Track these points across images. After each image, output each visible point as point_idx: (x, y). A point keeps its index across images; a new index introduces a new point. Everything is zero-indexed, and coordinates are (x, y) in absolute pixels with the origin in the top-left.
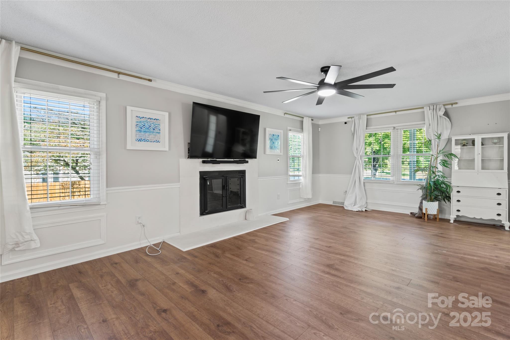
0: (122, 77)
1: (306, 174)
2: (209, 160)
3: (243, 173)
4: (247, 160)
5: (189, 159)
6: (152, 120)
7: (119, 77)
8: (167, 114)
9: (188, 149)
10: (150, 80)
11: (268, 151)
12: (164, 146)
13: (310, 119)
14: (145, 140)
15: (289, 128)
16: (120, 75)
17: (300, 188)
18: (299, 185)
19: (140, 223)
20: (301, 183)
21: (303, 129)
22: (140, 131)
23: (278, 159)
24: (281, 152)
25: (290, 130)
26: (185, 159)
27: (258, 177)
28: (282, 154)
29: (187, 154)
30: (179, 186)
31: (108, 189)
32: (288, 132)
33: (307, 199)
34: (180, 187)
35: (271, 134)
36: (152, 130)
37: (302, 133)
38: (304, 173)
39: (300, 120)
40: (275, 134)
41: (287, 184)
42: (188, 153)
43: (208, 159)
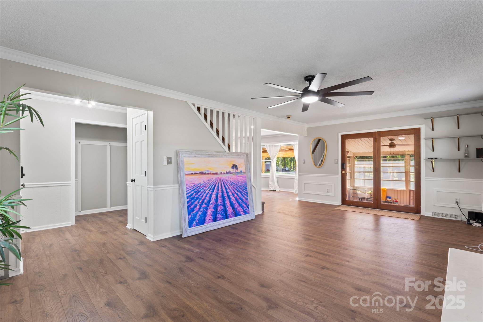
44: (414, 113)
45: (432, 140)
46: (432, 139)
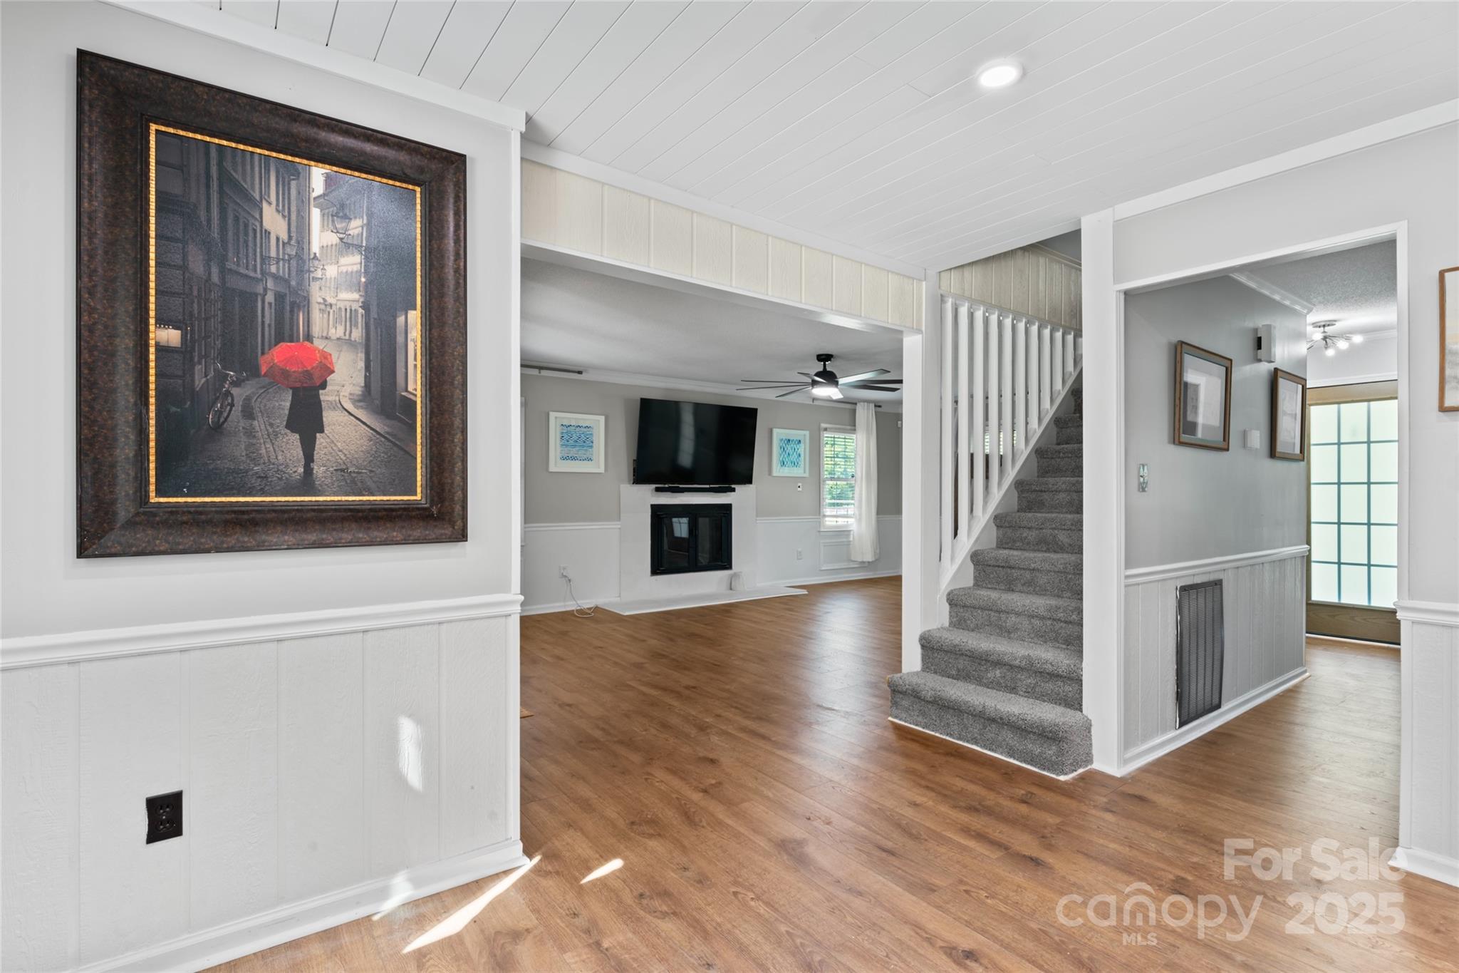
0: (544, 373)
1: (860, 515)
2: (667, 486)
3: (727, 508)
4: (733, 486)
5: (635, 485)
6: (582, 429)
7: (540, 373)
8: (602, 419)
9: (634, 469)
10: (580, 372)
11: (778, 471)
12: (597, 465)
13: (872, 406)
14: (574, 459)
15: (824, 425)
16: (542, 371)
17: (850, 541)
18: (848, 535)
19: (566, 576)
20: (852, 532)
21: (855, 426)
22: (567, 446)
23: (800, 484)
24: (805, 472)
25: (826, 429)
26: (628, 485)
27: (757, 516)
28: (807, 475)
29: (632, 477)
30: (619, 526)
31: (527, 525)
32: (821, 433)
33: (866, 565)
34: (620, 529)
35: (784, 438)
36: (582, 444)
37: (854, 434)
38: (857, 513)
39: (850, 409)
40: (791, 439)
41: (819, 532)
42: (634, 475)
43: (665, 484)
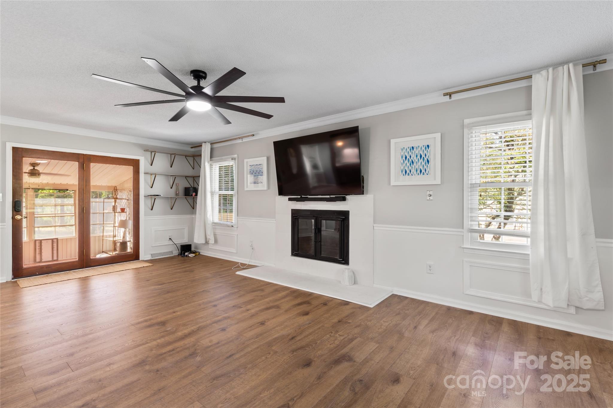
3: (345, 214)
11: (397, 180)
19: (252, 246)
28: (438, 182)
30: (273, 221)
43: (297, 196)
44: (133, 140)
45: (155, 176)
46: (156, 174)
